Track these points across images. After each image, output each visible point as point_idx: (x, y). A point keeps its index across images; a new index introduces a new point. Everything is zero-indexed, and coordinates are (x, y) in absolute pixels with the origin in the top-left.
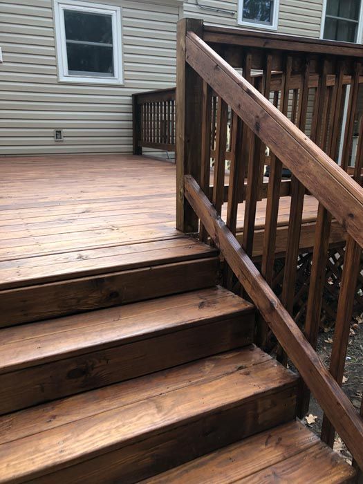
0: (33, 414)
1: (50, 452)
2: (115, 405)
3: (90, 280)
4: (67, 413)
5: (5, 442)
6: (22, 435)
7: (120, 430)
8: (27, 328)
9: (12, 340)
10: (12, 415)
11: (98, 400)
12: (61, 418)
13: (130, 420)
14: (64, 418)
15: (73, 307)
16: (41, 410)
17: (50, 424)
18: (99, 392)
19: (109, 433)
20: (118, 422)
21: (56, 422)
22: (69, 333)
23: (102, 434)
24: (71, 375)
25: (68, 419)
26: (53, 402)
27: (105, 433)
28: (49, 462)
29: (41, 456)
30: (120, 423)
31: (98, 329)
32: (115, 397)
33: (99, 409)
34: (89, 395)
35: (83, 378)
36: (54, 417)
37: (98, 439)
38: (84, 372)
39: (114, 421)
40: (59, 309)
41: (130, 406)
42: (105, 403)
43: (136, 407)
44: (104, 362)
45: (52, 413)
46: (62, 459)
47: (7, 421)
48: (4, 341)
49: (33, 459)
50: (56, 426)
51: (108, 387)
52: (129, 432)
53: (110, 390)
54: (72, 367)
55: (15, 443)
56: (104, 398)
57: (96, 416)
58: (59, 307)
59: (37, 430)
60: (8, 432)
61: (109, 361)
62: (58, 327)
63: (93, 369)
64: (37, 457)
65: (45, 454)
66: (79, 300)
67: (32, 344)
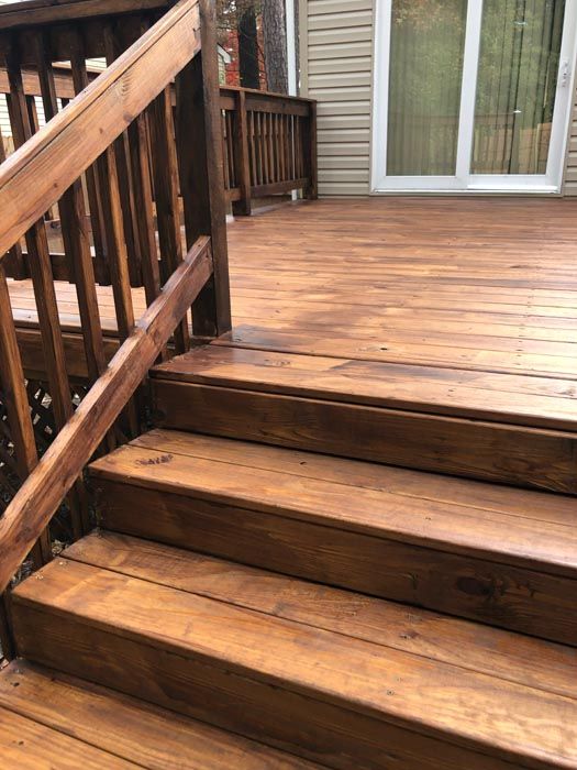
0: (392, 612)
1: (374, 683)
2: (517, 676)
3: (559, 438)
4: (434, 642)
5: (335, 630)
6: (359, 634)
7: (495, 722)
8: (434, 481)
9: (403, 490)
10: (366, 598)
11: (494, 649)
12: (422, 642)
13: (523, 719)
14: (426, 645)
15: (520, 476)
16: (404, 614)
17: (402, 642)
18: (502, 637)
19: (473, 715)
20: (500, 707)
21: (411, 644)
22: (488, 516)
23: (462, 710)
24: (462, 584)
25: (431, 651)
26: (427, 612)
27: (469, 710)
28: (365, 698)
29: (361, 680)
30: (503, 712)
31: (539, 530)
32: (525, 660)
33: (485, 666)
34: (487, 634)
35: (483, 599)
36: (414, 635)
37: (450, 713)
38: (486, 591)
39: (496, 702)
40: (494, 470)
41: (541, 693)
42: (501, 662)
43: (549, 702)
44: (527, 593)
45: (414, 627)
46: (383, 705)
47: (356, 603)
48: (394, 487)
49: (349, 677)
50: (408, 650)
51: (525, 638)
52: (508, 737)
53: (524, 645)
54: (468, 574)
55: (344, 640)
56: (505, 653)
57: (474, 675)
58: (494, 466)
59: (381, 640)
60: (346, 619)
61: (536, 595)
62: (479, 499)
63: (503, 593)
64: (356, 678)
65: (367, 681)
66: (532, 467)
67: (424, 508)
